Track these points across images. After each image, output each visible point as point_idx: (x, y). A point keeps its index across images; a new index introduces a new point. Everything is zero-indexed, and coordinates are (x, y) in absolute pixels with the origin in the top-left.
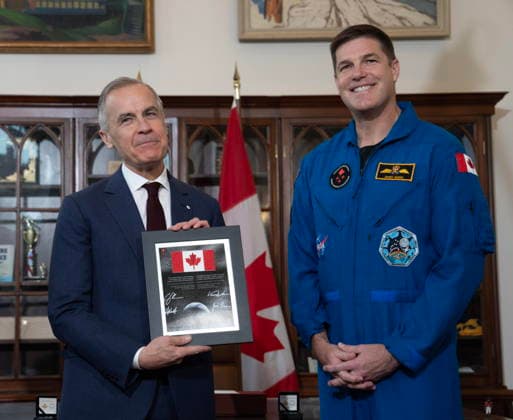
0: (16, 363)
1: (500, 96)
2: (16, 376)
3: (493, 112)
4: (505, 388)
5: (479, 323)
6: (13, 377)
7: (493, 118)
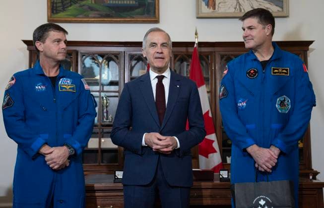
0: (99, 158)
1: (311, 42)
2: (99, 163)
3: (308, 50)
4: (313, 170)
5: (301, 142)
6: (98, 164)
7: (308, 52)
